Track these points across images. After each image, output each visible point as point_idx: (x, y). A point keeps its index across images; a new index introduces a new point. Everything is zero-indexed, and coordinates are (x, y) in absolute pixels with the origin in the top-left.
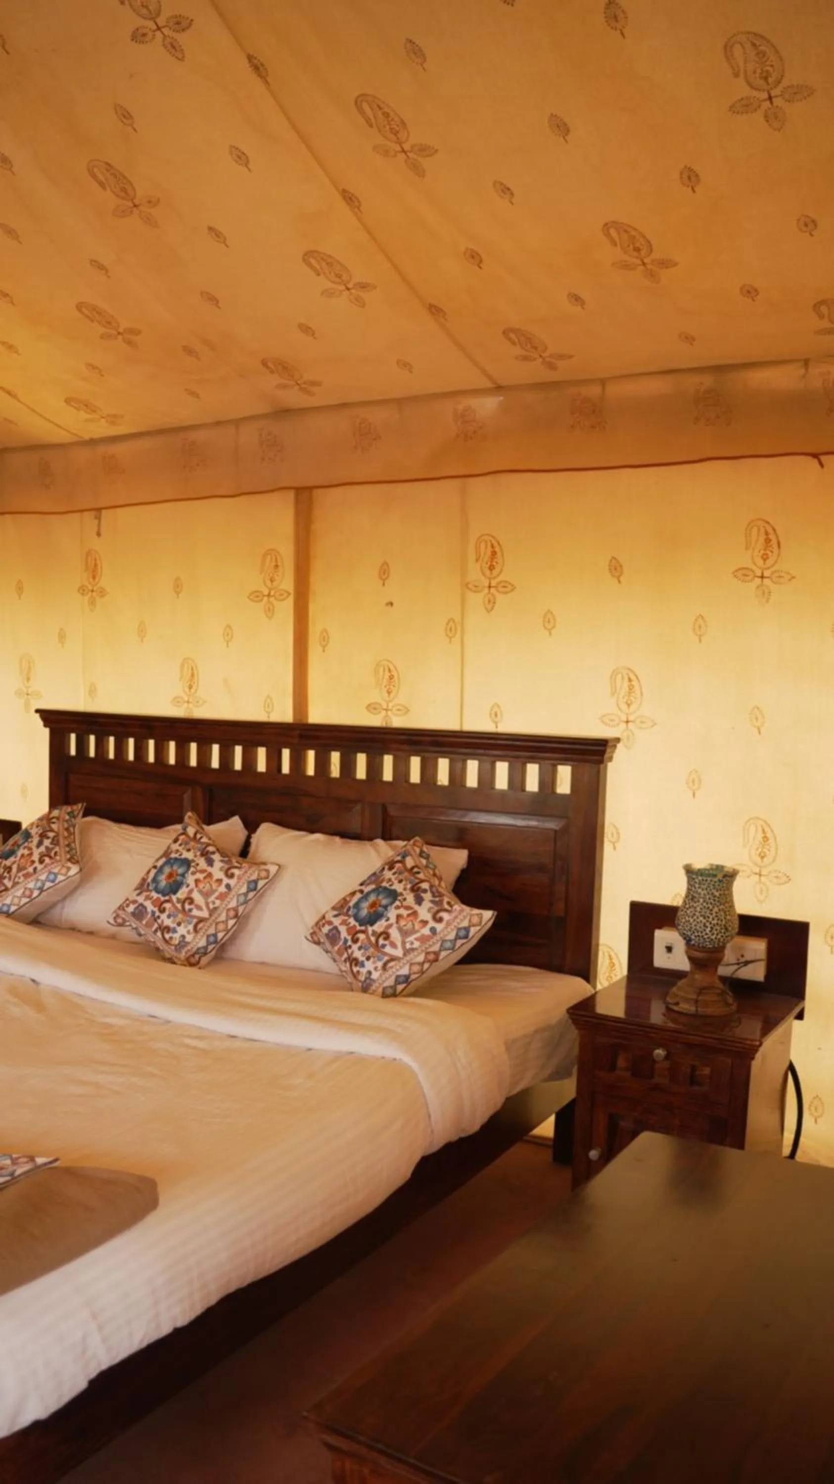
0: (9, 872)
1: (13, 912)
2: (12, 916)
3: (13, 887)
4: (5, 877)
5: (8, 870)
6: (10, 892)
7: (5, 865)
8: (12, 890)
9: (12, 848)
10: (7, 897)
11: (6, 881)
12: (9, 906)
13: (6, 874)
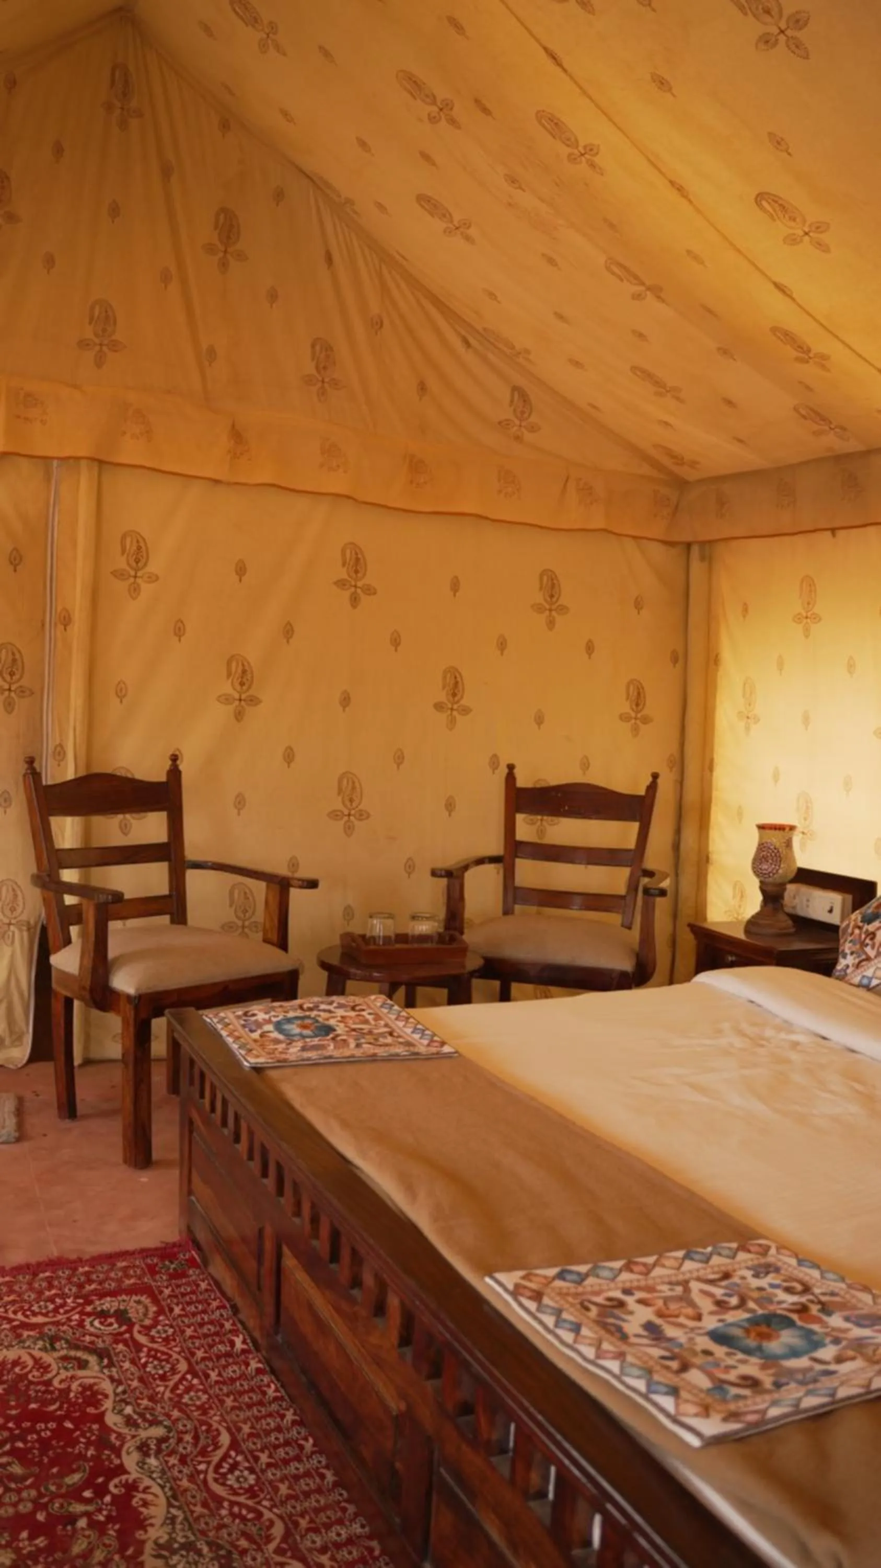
0: (872, 939)
1: (874, 987)
2: (874, 990)
3: (876, 957)
4: (867, 945)
5: (871, 936)
6: (872, 963)
7: (867, 930)
8: (876, 961)
9: (876, 911)
10: (868, 968)
11: (868, 950)
12: (870, 979)
13: (868, 941)
